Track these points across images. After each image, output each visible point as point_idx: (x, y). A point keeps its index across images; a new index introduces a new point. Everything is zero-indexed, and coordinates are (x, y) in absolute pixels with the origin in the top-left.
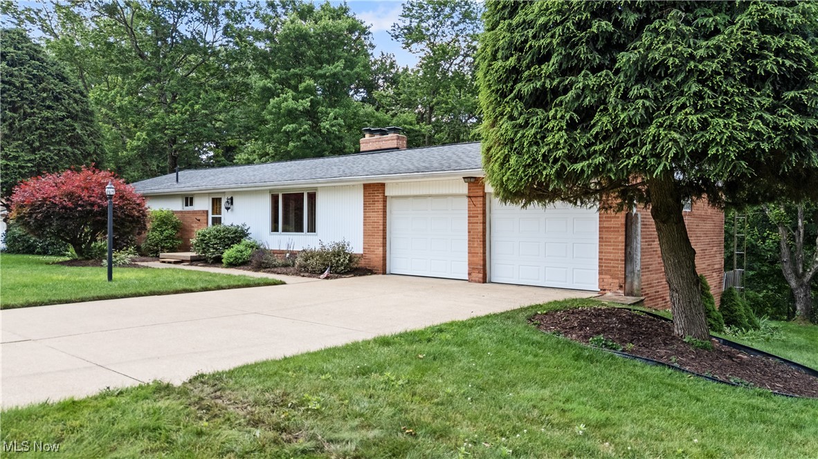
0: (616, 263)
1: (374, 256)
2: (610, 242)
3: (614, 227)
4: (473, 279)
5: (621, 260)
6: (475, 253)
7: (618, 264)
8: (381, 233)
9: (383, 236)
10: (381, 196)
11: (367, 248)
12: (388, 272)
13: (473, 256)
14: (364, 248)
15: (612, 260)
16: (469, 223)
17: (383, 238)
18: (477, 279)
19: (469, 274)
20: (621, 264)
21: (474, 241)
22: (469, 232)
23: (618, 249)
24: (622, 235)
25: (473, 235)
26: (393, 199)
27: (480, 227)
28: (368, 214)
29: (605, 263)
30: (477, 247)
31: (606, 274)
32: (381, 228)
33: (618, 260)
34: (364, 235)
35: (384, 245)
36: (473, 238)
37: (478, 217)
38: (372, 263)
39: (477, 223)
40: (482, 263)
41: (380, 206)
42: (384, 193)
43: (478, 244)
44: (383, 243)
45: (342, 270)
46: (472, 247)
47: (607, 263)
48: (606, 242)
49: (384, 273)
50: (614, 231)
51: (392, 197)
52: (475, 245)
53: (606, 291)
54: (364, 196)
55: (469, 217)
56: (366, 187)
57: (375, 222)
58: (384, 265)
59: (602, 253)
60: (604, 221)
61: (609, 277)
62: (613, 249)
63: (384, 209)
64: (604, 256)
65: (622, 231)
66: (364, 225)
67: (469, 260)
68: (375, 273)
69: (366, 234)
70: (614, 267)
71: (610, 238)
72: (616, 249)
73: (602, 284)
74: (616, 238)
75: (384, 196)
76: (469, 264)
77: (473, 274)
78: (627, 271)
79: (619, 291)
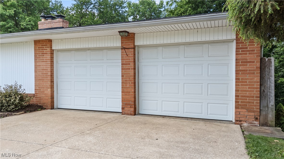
0: (252, 100)
1: (43, 95)
2: (246, 82)
3: (249, 70)
4: (126, 112)
5: (257, 97)
6: (127, 92)
7: (253, 100)
8: (49, 78)
9: (51, 80)
10: (49, 49)
11: (38, 90)
12: (55, 107)
13: (126, 95)
14: (35, 90)
15: (248, 97)
16: (122, 69)
17: (51, 82)
18: (129, 112)
19: (123, 108)
20: (257, 100)
21: (127, 83)
22: (122, 76)
23: (254, 88)
24: (257, 76)
25: (125, 78)
26: (59, 53)
27: (132, 72)
28: (38, 64)
29: (241, 99)
30: (129, 88)
31: (242, 108)
32: (49, 74)
33: (253, 97)
34: (35, 80)
35: (52, 87)
36: (126, 81)
37: (129, 64)
38: (42, 101)
39: (129, 69)
40: (133, 99)
41: (49, 57)
42: (51, 47)
43: (129, 85)
44: (51, 86)
45: (13, 109)
46: (125, 88)
47: (243, 99)
48: (243, 82)
49: (52, 108)
50: (249, 73)
51: (58, 51)
52: (128, 86)
53: (242, 122)
54: (35, 50)
55: (122, 64)
56: (36, 42)
57: (44, 70)
58: (52, 102)
59: (238, 91)
60: (241, 65)
61: (245, 110)
62: (249, 88)
63: (51, 59)
64: (241, 94)
65: (257, 73)
66: (35, 72)
67: (122, 98)
68: (45, 109)
69: (37, 79)
70: (249, 102)
71: (246, 79)
72: (251, 88)
73: (239, 116)
74: (251, 79)
75: (51, 49)
76: (122, 101)
77: (126, 109)
78: (261, 106)
79: (255, 122)
